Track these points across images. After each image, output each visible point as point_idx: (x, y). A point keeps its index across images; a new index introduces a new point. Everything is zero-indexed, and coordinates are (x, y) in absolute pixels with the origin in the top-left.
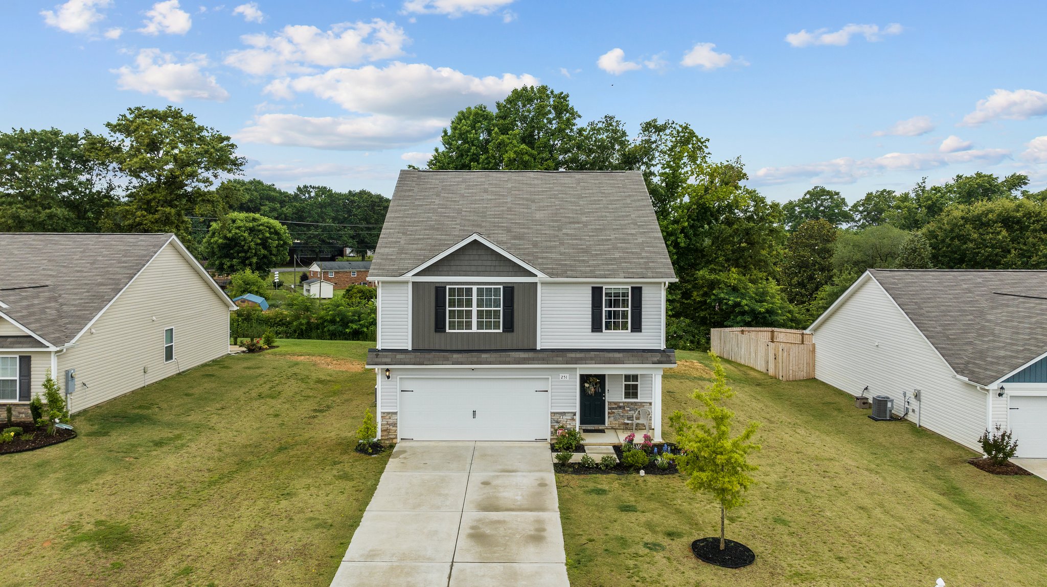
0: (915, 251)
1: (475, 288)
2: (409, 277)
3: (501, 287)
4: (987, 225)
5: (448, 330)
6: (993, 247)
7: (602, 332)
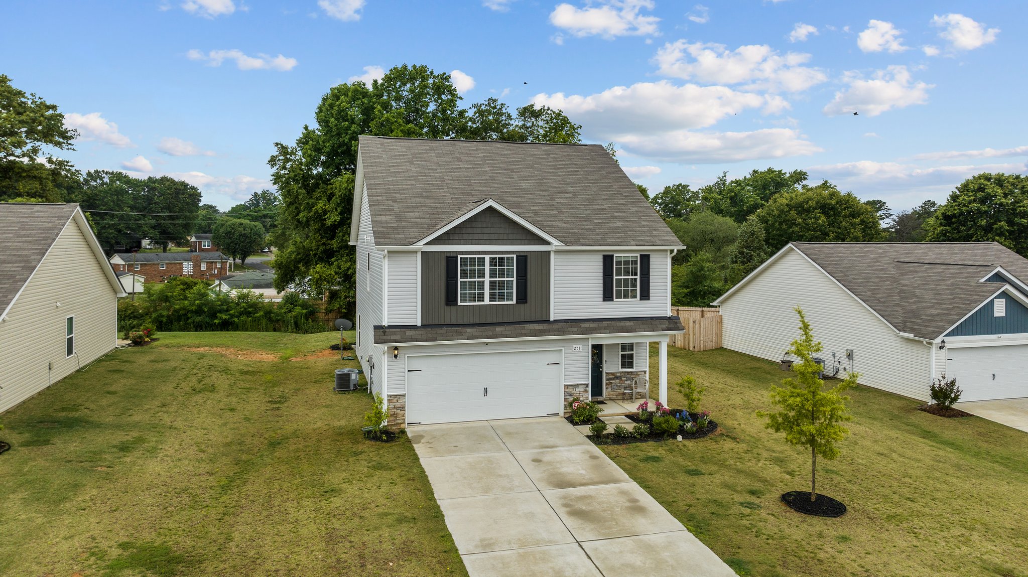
0: (753, 234)
1: (487, 258)
2: (420, 246)
3: (515, 256)
4: (808, 211)
5: (459, 304)
6: (814, 230)
7: (613, 300)
